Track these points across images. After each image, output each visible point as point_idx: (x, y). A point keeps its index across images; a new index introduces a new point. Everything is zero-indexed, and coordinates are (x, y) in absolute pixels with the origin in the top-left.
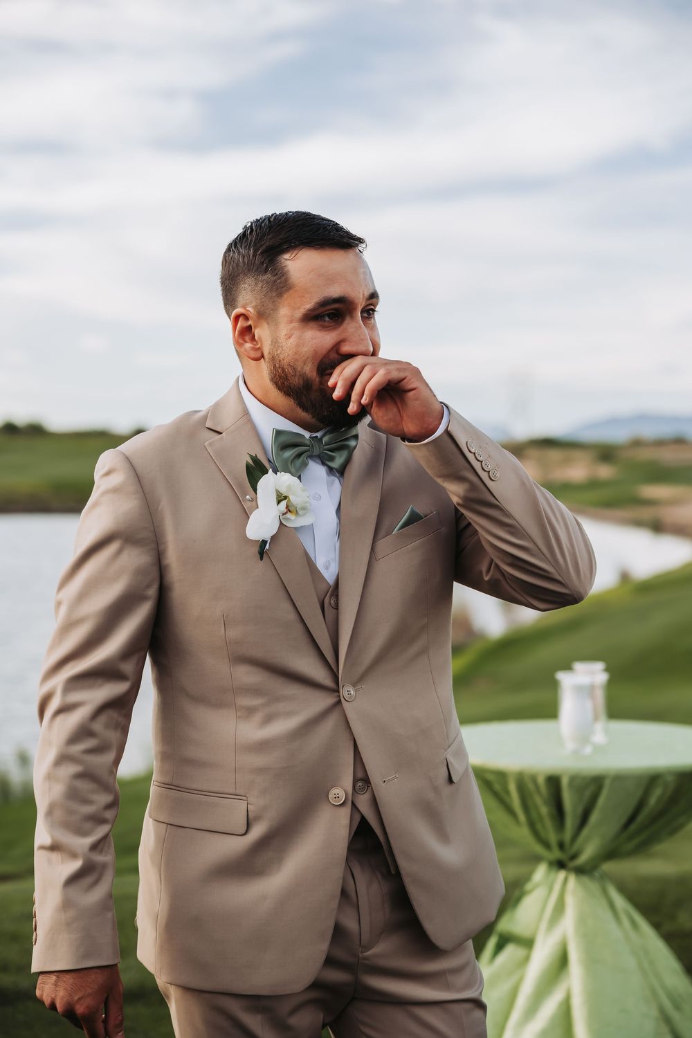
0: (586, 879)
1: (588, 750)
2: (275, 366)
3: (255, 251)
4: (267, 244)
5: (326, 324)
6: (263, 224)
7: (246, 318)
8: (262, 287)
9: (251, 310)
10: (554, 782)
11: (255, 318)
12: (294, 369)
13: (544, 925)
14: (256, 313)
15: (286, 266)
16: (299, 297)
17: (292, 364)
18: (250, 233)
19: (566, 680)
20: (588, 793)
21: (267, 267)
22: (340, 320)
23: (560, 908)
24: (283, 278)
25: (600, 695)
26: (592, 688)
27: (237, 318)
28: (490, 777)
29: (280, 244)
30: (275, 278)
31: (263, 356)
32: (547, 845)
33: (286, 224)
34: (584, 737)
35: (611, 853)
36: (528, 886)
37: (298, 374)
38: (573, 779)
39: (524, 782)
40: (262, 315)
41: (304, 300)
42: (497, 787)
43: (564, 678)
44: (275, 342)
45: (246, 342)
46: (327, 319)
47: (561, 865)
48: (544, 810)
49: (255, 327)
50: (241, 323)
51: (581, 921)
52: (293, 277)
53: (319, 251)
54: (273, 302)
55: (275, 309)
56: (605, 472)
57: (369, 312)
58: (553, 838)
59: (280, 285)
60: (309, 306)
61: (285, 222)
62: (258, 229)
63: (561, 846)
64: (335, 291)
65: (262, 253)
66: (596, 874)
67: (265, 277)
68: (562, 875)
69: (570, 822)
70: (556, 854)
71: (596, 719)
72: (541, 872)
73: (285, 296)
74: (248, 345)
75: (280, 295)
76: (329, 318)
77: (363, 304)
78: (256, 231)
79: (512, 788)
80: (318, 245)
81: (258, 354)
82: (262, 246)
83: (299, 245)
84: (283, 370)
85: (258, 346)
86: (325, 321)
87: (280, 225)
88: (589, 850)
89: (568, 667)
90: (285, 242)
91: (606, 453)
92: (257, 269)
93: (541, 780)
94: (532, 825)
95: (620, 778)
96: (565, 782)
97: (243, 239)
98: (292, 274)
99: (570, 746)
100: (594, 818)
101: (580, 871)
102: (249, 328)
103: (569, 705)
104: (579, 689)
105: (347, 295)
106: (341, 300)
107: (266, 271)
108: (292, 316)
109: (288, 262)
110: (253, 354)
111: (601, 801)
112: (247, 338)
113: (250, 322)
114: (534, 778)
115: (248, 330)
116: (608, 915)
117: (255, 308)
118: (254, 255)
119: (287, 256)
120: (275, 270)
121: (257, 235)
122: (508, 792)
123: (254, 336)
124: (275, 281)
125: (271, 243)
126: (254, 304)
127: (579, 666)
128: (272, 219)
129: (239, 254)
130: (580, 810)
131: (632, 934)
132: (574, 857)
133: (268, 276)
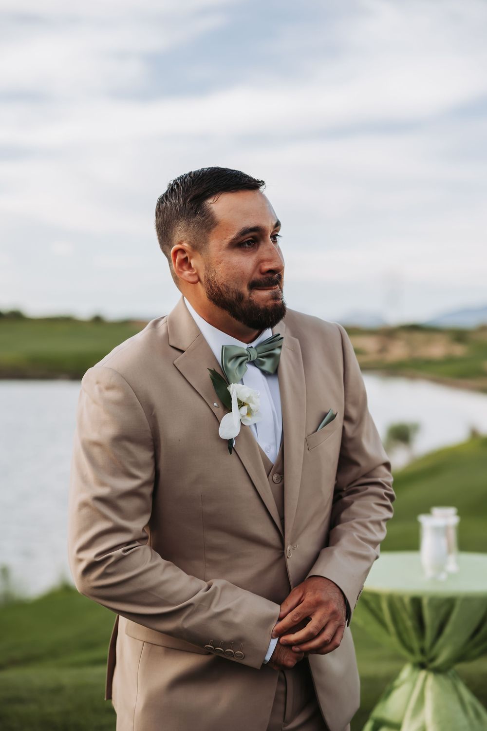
0: (441, 677)
1: (443, 577)
2: (211, 287)
3: (185, 200)
4: (194, 194)
5: (247, 249)
6: (186, 180)
7: (183, 251)
8: (194, 227)
9: (185, 245)
10: (416, 602)
11: (190, 251)
12: (227, 287)
13: (409, 713)
14: (190, 247)
15: (211, 208)
16: (224, 230)
17: (225, 283)
18: (177, 187)
19: (426, 522)
20: (443, 611)
21: (196, 211)
22: (256, 244)
23: (421, 700)
24: (210, 217)
25: (453, 535)
26: (446, 529)
27: (176, 253)
28: (367, 597)
29: (204, 192)
30: (204, 218)
31: (199, 280)
32: (411, 650)
33: (204, 178)
34: (440, 567)
35: (461, 657)
36: (397, 682)
37: (231, 290)
38: (433, 600)
39: (393, 601)
40: (195, 248)
41: (229, 232)
42: (373, 605)
43: (424, 520)
44: (208, 268)
45: (185, 271)
46: (247, 245)
47: (422, 666)
48: (409, 623)
49: (191, 258)
50: (180, 256)
51: (437, 711)
52: (216, 216)
53: (234, 194)
54: (204, 236)
55: (206, 242)
56: (459, 350)
57: (274, 237)
58: (416, 645)
59: (209, 223)
60: (232, 236)
61: (204, 176)
62: (183, 184)
63: (423, 651)
64: (250, 223)
65: (191, 201)
66: (450, 673)
67: (195, 219)
68: (423, 674)
69: (429, 633)
70: (419, 658)
71: (449, 551)
72: (407, 672)
73: (213, 231)
74: (187, 273)
75: (209, 231)
76: (248, 245)
77: (272, 231)
78: (182, 185)
79: (385, 606)
80: (232, 189)
81: (195, 279)
82: (189, 196)
83: (218, 191)
84: (218, 288)
85: (194, 272)
86: (246, 247)
87: (200, 178)
88: (444, 655)
89: (427, 511)
90: (208, 191)
91: (459, 336)
92: (188, 214)
93: (407, 601)
94: (400, 635)
95: (469, 600)
96: (425, 602)
97: (172, 192)
98: (216, 213)
99: (429, 573)
100: (448, 630)
101: (437, 671)
102: (186, 259)
103: (429, 541)
104: (436, 530)
105: (260, 225)
106: (256, 229)
107: (195, 214)
108: (221, 245)
109: (212, 205)
110: (192, 279)
111: (454, 617)
112: (185, 267)
113: (187, 255)
114: (401, 599)
115: (185, 261)
116: (457, 707)
117: (189, 243)
118: (184, 203)
119: (210, 201)
120: (203, 212)
121: (183, 189)
122: (380, 609)
123: (190, 264)
124: (204, 221)
125: (196, 193)
126: (188, 240)
127: (437, 511)
128: (192, 175)
129: (171, 203)
130: (437, 623)
131: (476, 722)
132: (433, 660)
133: (198, 218)
